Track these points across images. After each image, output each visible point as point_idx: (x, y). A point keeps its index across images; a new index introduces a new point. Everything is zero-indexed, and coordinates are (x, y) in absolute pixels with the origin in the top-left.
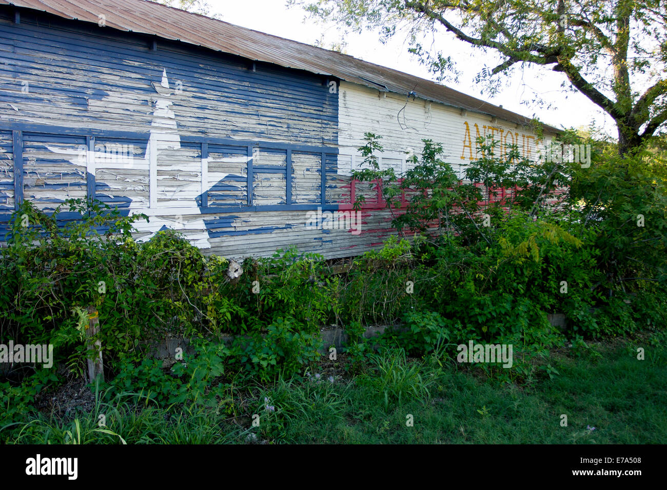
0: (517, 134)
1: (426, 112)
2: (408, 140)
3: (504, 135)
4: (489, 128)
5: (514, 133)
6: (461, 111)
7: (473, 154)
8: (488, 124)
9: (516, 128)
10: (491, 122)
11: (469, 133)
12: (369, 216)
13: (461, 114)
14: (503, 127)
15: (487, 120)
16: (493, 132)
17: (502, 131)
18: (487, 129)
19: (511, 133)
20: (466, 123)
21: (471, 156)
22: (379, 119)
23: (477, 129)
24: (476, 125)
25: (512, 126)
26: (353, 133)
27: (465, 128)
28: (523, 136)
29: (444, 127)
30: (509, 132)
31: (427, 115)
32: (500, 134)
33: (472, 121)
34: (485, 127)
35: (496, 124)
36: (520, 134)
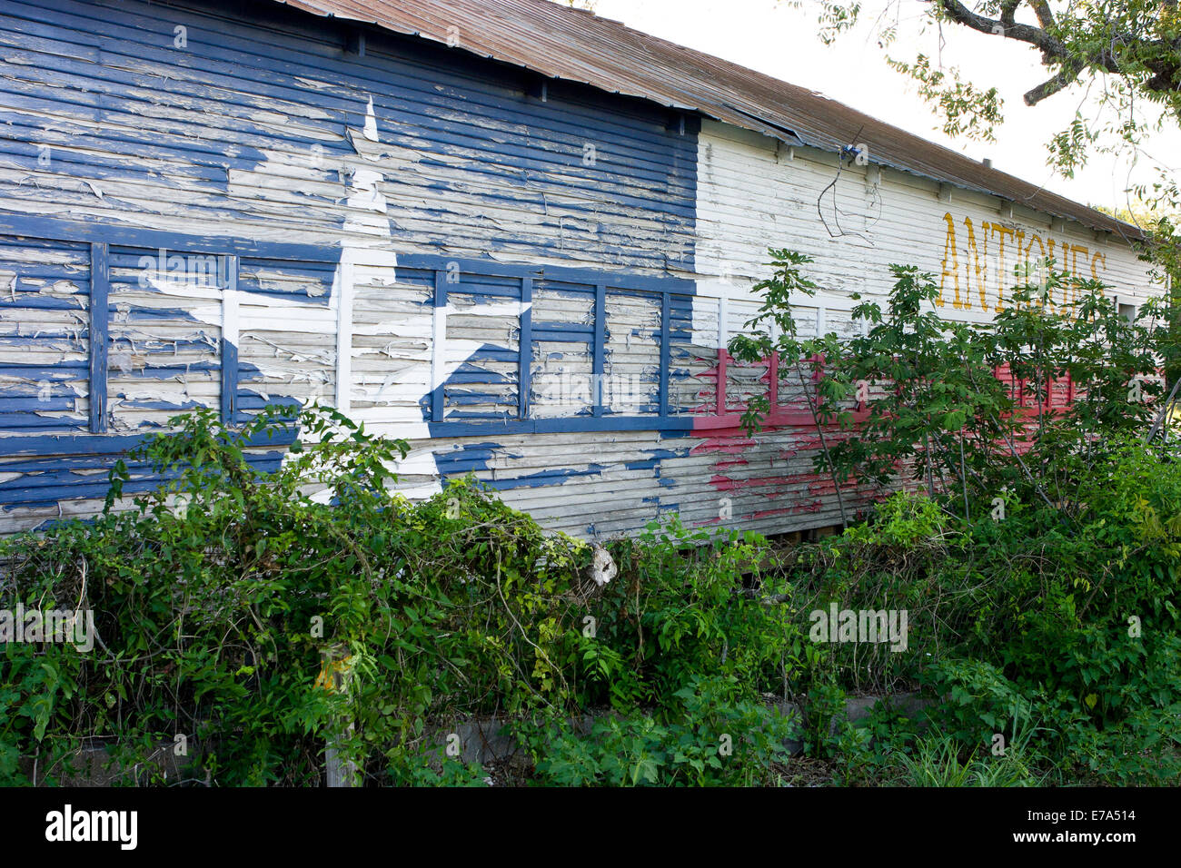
0: (1051, 243)
1: (867, 193)
2: (832, 261)
3: (1025, 246)
4: (995, 227)
5: (1045, 241)
6: (940, 190)
7: (961, 293)
8: (993, 219)
9: (1050, 227)
10: (998, 212)
11: (953, 240)
12: (752, 445)
13: (937, 196)
14: (1024, 226)
15: (990, 209)
16: (1002, 238)
17: (1021, 236)
18: (989, 232)
19: (1040, 241)
20: (948, 217)
21: (958, 297)
22: (775, 210)
23: (971, 231)
24: (968, 222)
25: (1041, 224)
26: (724, 245)
27: (946, 228)
28: (1065, 247)
29: (905, 227)
30: (1035, 236)
31: (870, 198)
32: (1016, 244)
33: (960, 212)
34: (985, 226)
35: (1009, 219)
36: (1059, 241)
